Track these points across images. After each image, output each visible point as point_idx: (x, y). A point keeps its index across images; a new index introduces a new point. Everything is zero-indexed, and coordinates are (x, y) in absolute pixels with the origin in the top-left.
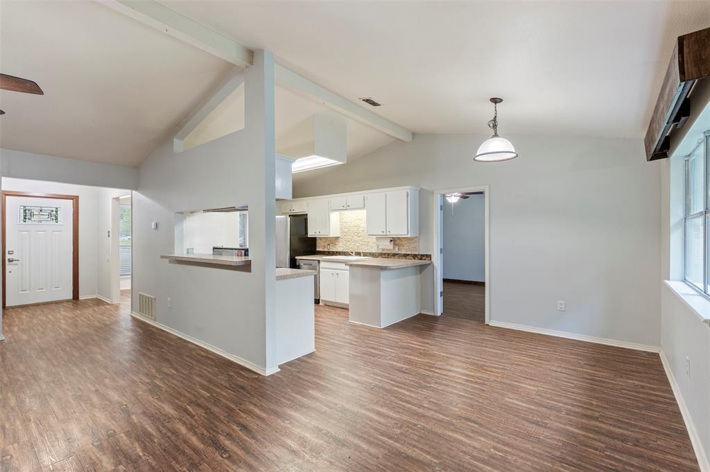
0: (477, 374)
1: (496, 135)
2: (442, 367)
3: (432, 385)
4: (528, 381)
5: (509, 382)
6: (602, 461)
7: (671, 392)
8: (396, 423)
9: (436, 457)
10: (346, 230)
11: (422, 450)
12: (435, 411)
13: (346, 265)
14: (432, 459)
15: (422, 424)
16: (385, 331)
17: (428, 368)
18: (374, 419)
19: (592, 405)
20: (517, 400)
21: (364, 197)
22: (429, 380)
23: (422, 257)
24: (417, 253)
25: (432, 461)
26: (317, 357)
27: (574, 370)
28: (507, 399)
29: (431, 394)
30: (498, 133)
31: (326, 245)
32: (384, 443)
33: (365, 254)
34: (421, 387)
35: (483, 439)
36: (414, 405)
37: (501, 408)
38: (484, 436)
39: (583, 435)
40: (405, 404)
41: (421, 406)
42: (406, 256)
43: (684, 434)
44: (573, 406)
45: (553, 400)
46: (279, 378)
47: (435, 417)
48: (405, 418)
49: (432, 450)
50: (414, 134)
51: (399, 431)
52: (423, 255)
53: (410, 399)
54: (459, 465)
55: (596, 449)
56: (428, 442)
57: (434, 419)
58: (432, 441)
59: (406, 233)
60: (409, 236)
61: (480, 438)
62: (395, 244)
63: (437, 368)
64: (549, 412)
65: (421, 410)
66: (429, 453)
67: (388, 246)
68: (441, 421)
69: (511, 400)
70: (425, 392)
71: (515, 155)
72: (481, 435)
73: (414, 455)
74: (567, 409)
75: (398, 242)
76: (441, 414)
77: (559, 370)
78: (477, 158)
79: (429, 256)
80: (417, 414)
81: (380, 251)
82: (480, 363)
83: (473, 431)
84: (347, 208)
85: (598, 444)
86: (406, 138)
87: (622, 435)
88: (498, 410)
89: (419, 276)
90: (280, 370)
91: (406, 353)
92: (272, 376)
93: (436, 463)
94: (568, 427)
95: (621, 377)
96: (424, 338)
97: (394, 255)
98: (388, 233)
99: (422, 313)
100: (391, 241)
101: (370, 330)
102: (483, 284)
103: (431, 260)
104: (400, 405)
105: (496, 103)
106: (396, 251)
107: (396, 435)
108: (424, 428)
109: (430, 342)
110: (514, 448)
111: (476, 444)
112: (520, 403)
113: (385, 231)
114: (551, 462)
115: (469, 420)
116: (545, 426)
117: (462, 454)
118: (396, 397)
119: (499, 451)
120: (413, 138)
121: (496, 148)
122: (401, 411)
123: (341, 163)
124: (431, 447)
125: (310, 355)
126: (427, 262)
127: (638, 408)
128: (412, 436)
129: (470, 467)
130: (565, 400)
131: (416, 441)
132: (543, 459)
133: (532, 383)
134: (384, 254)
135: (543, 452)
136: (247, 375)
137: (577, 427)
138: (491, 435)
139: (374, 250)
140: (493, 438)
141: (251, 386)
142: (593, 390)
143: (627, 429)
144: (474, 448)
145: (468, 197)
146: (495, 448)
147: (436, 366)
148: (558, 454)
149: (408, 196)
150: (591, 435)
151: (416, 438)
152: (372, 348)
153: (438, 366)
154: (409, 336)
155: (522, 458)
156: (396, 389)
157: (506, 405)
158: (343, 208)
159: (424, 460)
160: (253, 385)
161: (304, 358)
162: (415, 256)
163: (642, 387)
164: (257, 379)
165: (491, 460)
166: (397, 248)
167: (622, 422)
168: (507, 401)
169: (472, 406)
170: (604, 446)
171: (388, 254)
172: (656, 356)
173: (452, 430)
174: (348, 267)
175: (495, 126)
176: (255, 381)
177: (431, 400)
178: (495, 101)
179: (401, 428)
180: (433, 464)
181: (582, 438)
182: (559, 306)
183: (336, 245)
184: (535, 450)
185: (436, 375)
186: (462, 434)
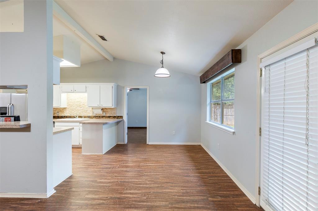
0: (158, 165)
1: (163, 67)
2: (143, 165)
3: (145, 174)
4: (175, 162)
5: (170, 164)
6: (210, 182)
7: (209, 156)
8: (141, 195)
9: (167, 202)
10: (72, 104)
11: (159, 201)
12: (153, 184)
13: (80, 123)
14: (166, 203)
15: (152, 191)
16: (106, 155)
17: (138, 167)
18: (131, 197)
19: (196, 165)
20: (177, 170)
21: (86, 86)
22: (142, 172)
23: (118, 117)
24: (116, 115)
25: (166, 204)
26: (76, 177)
27: (185, 155)
28: (173, 171)
29: (146, 177)
30: (164, 66)
31: (56, 112)
32: (143, 205)
33: (85, 117)
34: (140, 176)
35: (176, 188)
36: (143, 184)
37: (174, 174)
38: (176, 187)
39: (201, 175)
40: (139, 185)
41: (147, 184)
42: (109, 117)
43: (219, 166)
44: (192, 167)
45: (186, 167)
46: (58, 196)
47: (155, 186)
48: (144, 191)
49: (163, 200)
50: (114, 58)
51: (145, 198)
52: (119, 116)
53: (141, 183)
54: (176, 201)
55: (206, 178)
56: (159, 197)
57: (155, 187)
58: (161, 196)
59: (111, 106)
60: (113, 107)
61: (175, 188)
62: (103, 111)
63: (141, 166)
64: (188, 171)
65: (148, 186)
66: (163, 201)
67: (100, 112)
68: (158, 187)
69: (175, 171)
70: (144, 177)
71: (169, 76)
72: (175, 187)
73: (158, 204)
74: (192, 169)
75: (105, 110)
76: (156, 184)
77: (181, 156)
78: (155, 75)
79: (122, 117)
80: (147, 188)
81: (94, 115)
82: (156, 160)
83: (171, 186)
84: (74, 91)
85: (205, 177)
86: (110, 59)
87: (209, 172)
88: (173, 176)
89: (117, 126)
90: (56, 191)
91: (124, 163)
92: (52, 196)
93: (168, 204)
94: (196, 174)
95: (197, 154)
96: (127, 155)
97: (103, 117)
98: (101, 106)
99: (118, 143)
100: (102, 110)
101: (98, 156)
102: (146, 128)
103: (122, 118)
104: (138, 186)
105: (163, 54)
106: (104, 115)
107: (146, 199)
108: (154, 192)
109: (130, 156)
110: (187, 187)
111: (175, 191)
112: (179, 171)
113: (99, 105)
114: (199, 187)
115: (167, 183)
116: (189, 176)
117: (174, 196)
118: (133, 184)
119: (184, 190)
120: (114, 60)
121: (162, 72)
122: (140, 189)
123: (77, 66)
124: (162, 199)
125: (71, 177)
126: (121, 120)
127: (207, 162)
128: (152, 197)
129: (179, 200)
130: (189, 166)
131: (155, 199)
132: (197, 187)
133: (177, 162)
134: (97, 116)
135: (195, 185)
136: (30, 203)
137: (198, 174)
138: (178, 186)
139: (91, 115)
140: (179, 186)
141: (40, 207)
142: (193, 160)
143: (208, 170)
144: (176, 192)
145: (132, 90)
146: (182, 190)
147: (140, 165)
148: (199, 184)
149: (112, 88)
150: (202, 175)
151: (154, 197)
152: (105, 165)
153: (142, 165)
154: (120, 155)
155: (191, 189)
156: (131, 180)
157: (175, 173)
158: (71, 91)
159: (163, 205)
160: (41, 206)
161: (68, 180)
162: (114, 117)
163: (203, 156)
164: (40, 202)
165: (184, 194)
166: (104, 114)
167: (206, 168)
168: (174, 172)
169: (165, 177)
170: (207, 177)
171: (99, 117)
172: (200, 145)
173: (165, 189)
174: (81, 124)
175: (162, 63)
176: (40, 204)
177: (148, 180)
178: (163, 53)
179: (145, 196)
180: (167, 205)
181: (201, 177)
182: (173, 133)
183: (63, 112)
184: (193, 185)
185: (143, 169)
186: (169, 189)
